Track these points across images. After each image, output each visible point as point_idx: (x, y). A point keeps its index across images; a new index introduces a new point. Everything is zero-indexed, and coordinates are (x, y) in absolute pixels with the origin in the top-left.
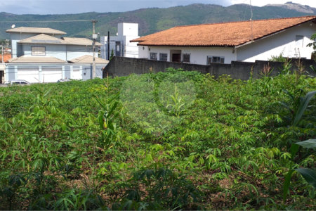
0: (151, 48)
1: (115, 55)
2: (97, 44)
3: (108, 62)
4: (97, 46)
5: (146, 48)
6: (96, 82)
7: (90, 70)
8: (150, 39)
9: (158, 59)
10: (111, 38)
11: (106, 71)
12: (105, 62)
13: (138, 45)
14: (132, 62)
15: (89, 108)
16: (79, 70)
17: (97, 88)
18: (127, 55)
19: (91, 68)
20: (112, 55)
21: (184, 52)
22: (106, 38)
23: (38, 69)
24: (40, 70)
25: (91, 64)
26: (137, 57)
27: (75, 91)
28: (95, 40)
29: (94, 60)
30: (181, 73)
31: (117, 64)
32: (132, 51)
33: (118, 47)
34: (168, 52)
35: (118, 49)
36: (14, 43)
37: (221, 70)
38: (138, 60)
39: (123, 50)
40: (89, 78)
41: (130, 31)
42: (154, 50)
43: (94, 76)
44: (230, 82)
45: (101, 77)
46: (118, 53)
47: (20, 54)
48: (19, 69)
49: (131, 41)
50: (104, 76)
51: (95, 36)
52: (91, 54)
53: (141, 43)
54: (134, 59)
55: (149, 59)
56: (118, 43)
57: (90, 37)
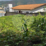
6: (3, 17)
8: (15, 8)
9: (16, 12)
11: (5, 15)
12: (5, 13)
14: (11, 13)
21: (21, 11)
22: (5, 7)
28: (3, 8)
30: (20, 15)
32: (11, 10)
34: (18, 11)
37: (28, 14)
39: (9, 10)
41: (10, 6)
42: (15, 10)
44: (30, 17)
45: (4, 16)
46: (8, 11)
49: (10, 8)
52: (2, 11)
53: (12, 9)
55: (14, 12)
56: (8, 8)
57: (1, 7)
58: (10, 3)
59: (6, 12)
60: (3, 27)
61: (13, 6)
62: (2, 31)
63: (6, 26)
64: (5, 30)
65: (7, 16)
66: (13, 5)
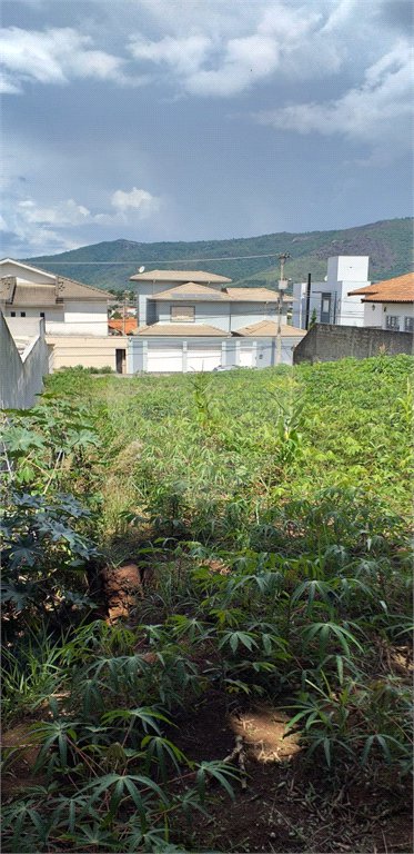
0: (389, 306)
1: (318, 321)
2: (286, 298)
3: (305, 333)
4: (286, 303)
5: (379, 306)
6: (281, 372)
7: (270, 350)
8: (388, 289)
9: (401, 329)
10: (314, 286)
11: (300, 353)
12: (300, 333)
13: (363, 301)
14: (349, 335)
15: (266, 414)
16: (250, 350)
17: (280, 382)
18: (343, 322)
19: (274, 346)
20: (314, 320)
22: (304, 286)
23: (182, 347)
24: (185, 349)
25: (274, 337)
26: (360, 324)
27: (244, 387)
28: (282, 292)
29: (279, 331)
31: (320, 336)
32: (353, 314)
33: (326, 303)
35: (326, 309)
36: (143, 299)
38: (361, 330)
39: (336, 311)
40: (269, 365)
41: (352, 271)
42: (393, 311)
43: (278, 360)
45: (289, 362)
46: (325, 316)
47: (152, 320)
48: (149, 347)
49: (349, 294)
50: (296, 360)
51: (283, 285)
52: (275, 318)
53: (368, 298)
54: (356, 327)
55: (384, 328)
56: (326, 296)
57: (273, 286)
58: (349, 243)
59: (312, 329)
60: (285, 458)
61: (372, 277)
62: (279, 491)
63: (306, 452)
64: (304, 490)
65: (319, 364)
66: (372, 263)
